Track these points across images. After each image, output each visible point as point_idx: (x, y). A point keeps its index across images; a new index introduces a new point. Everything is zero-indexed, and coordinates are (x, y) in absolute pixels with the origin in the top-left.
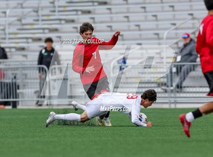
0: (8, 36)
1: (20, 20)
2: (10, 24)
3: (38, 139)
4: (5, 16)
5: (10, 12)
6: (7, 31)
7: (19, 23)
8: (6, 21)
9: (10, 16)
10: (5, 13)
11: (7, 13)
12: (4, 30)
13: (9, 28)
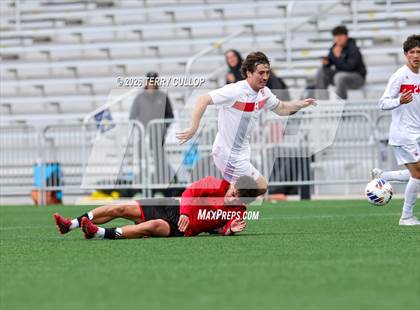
0: (290, 55)
1: (314, 23)
2: (293, 31)
3: (361, 260)
4: (285, 16)
5: (293, 7)
6: (289, 45)
7: (312, 27)
8: (285, 25)
9: (294, 15)
10: (284, 7)
11: (289, 9)
12: (281, 42)
13: (292, 38)
